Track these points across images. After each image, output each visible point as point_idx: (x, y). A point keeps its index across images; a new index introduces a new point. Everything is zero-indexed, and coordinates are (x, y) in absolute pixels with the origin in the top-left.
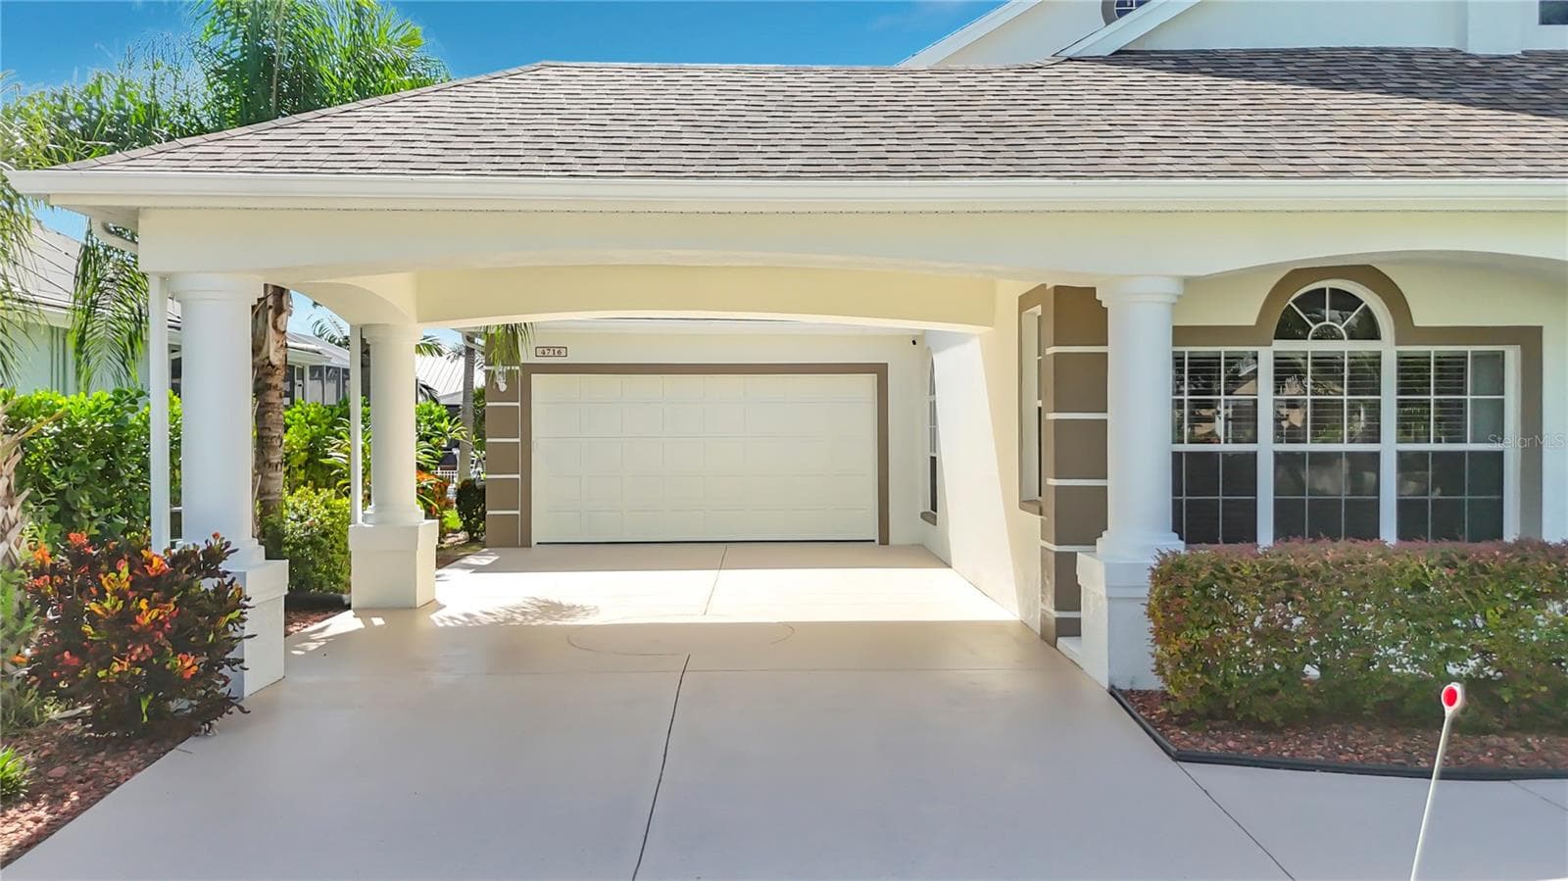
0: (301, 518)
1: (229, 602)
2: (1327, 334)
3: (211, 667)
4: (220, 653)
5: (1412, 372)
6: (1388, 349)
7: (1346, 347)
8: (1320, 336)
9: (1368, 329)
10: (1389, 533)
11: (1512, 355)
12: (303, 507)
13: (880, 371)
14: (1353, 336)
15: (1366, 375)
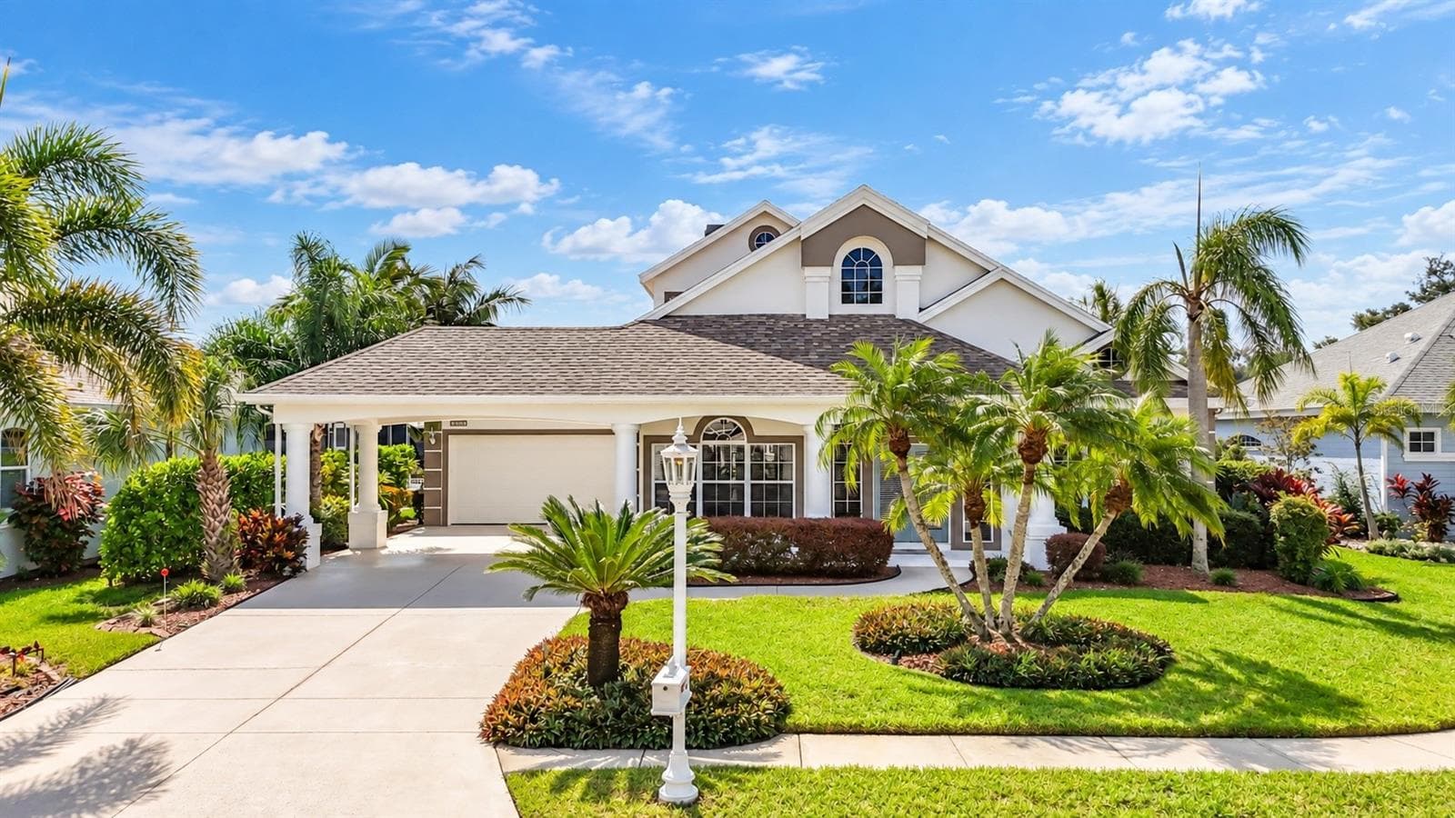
0: (329, 509)
1: (303, 535)
2: (724, 438)
3: (297, 556)
4: (300, 553)
5: (756, 452)
6: (746, 443)
7: (730, 443)
8: (721, 439)
10: (747, 514)
11: (794, 446)
12: (330, 503)
14: (734, 439)
15: (740, 451)
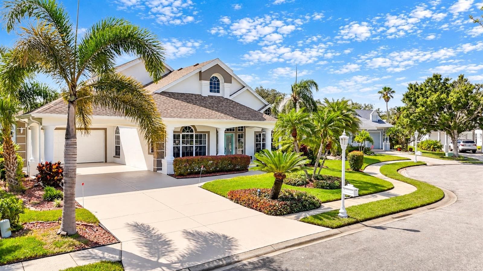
2: (188, 132)
5: (197, 136)
6: (194, 133)
7: (190, 133)
8: (187, 132)
9: (192, 131)
10: (194, 155)
11: (207, 134)
13: (105, 129)
14: (191, 132)
15: (192, 136)
